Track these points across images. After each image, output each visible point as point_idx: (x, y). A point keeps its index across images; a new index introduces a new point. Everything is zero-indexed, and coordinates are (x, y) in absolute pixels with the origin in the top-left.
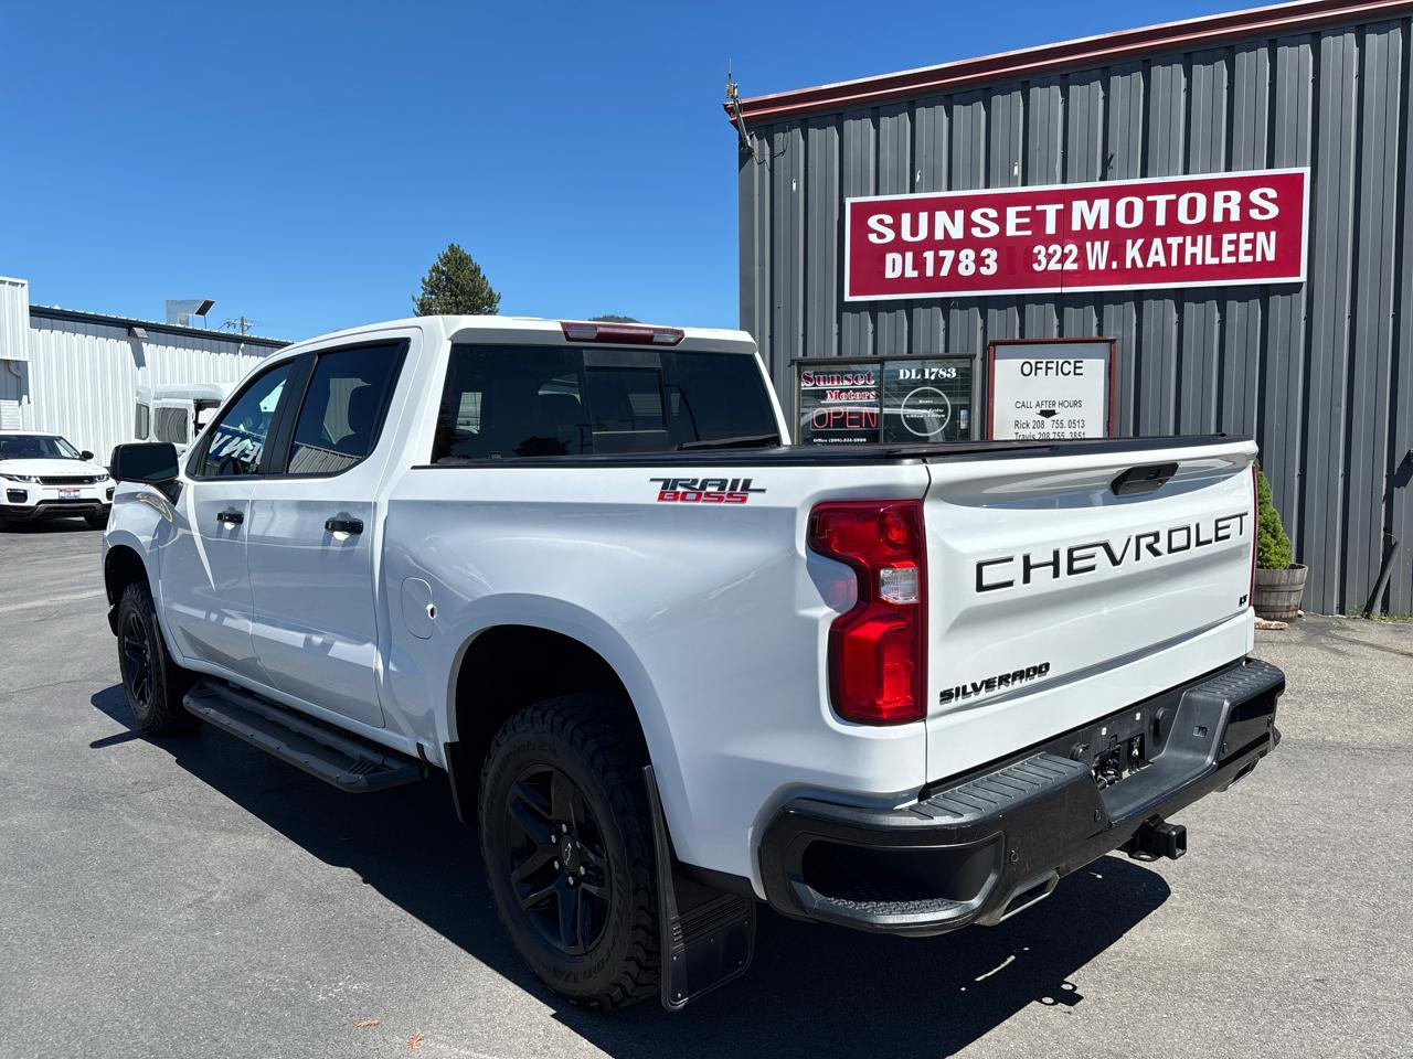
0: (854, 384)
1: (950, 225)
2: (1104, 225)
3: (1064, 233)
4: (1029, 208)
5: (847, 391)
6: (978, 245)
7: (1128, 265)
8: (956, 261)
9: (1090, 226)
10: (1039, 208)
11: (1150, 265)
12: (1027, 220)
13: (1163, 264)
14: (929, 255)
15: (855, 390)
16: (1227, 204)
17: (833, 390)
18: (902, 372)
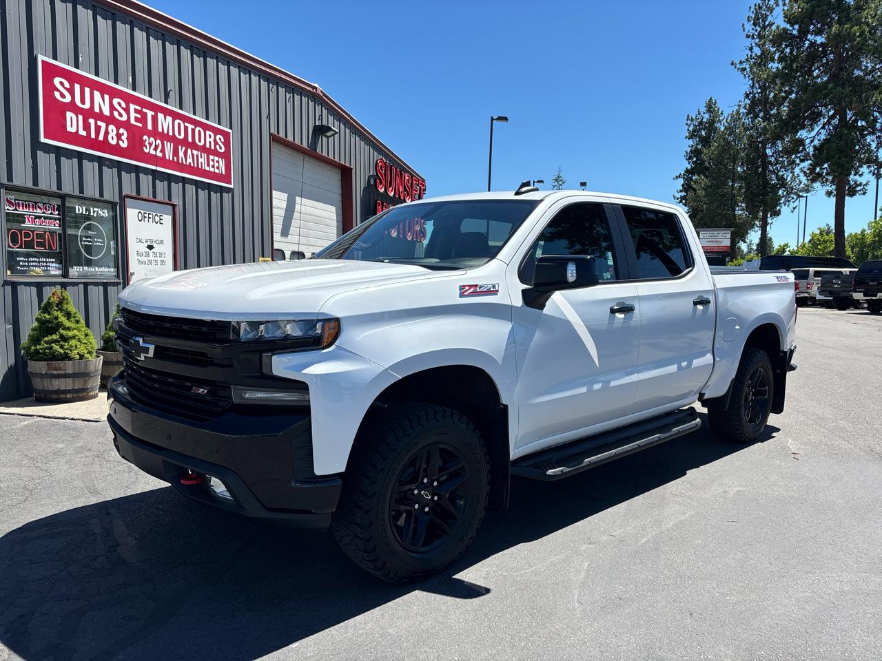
0: (44, 213)
1: (102, 104)
2: (171, 133)
3: (155, 133)
4: (139, 108)
5: (39, 217)
6: (119, 124)
7: (180, 162)
8: (107, 133)
9: (166, 132)
10: (144, 110)
11: (188, 164)
12: (139, 116)
13: (192, 165)
14: (92, 121)
15: (46, 218)
17: (30, 215)
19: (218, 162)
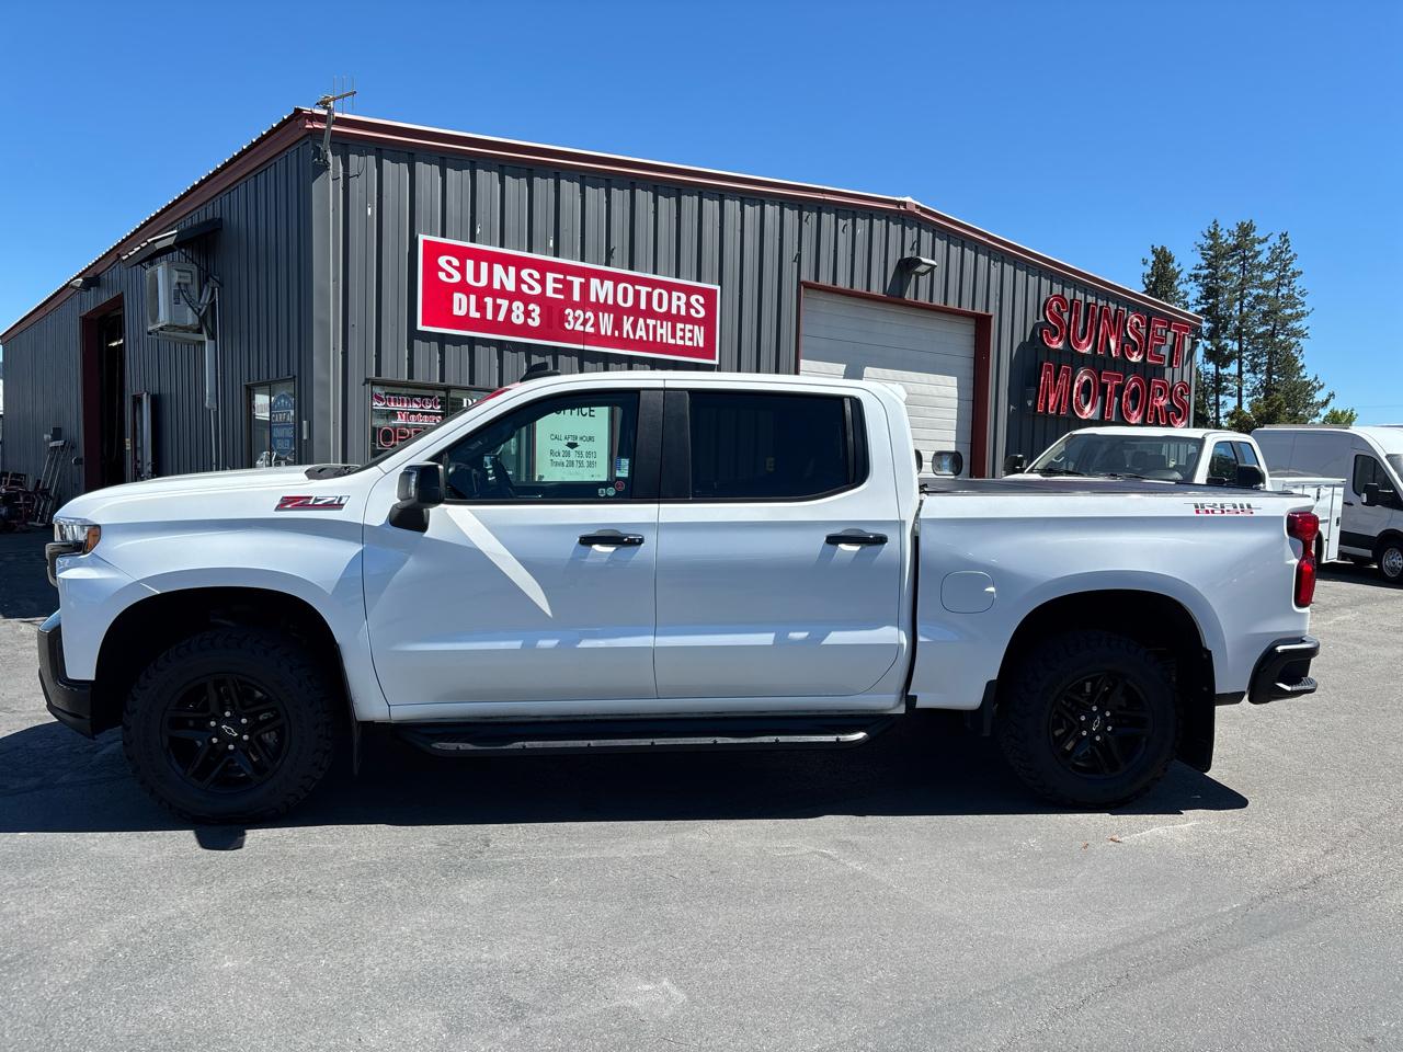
0: (422, 408)
1: (504, 278)
2: (610, 302)
3: (584, 304)
4: (561, 277)
5: (416, 413)
6: (526, 300)
7: (625, 336)
8: (510, 311)
9: (602, 301)
10: (569, 278)
11: (637, 337)
12: (560, 286)
13: (645, 338)
14: (489, 301)
15: (423, 413)
16: (678, 302)
17: (403, 411)
18: (465, 400)
19: (692, 331)
